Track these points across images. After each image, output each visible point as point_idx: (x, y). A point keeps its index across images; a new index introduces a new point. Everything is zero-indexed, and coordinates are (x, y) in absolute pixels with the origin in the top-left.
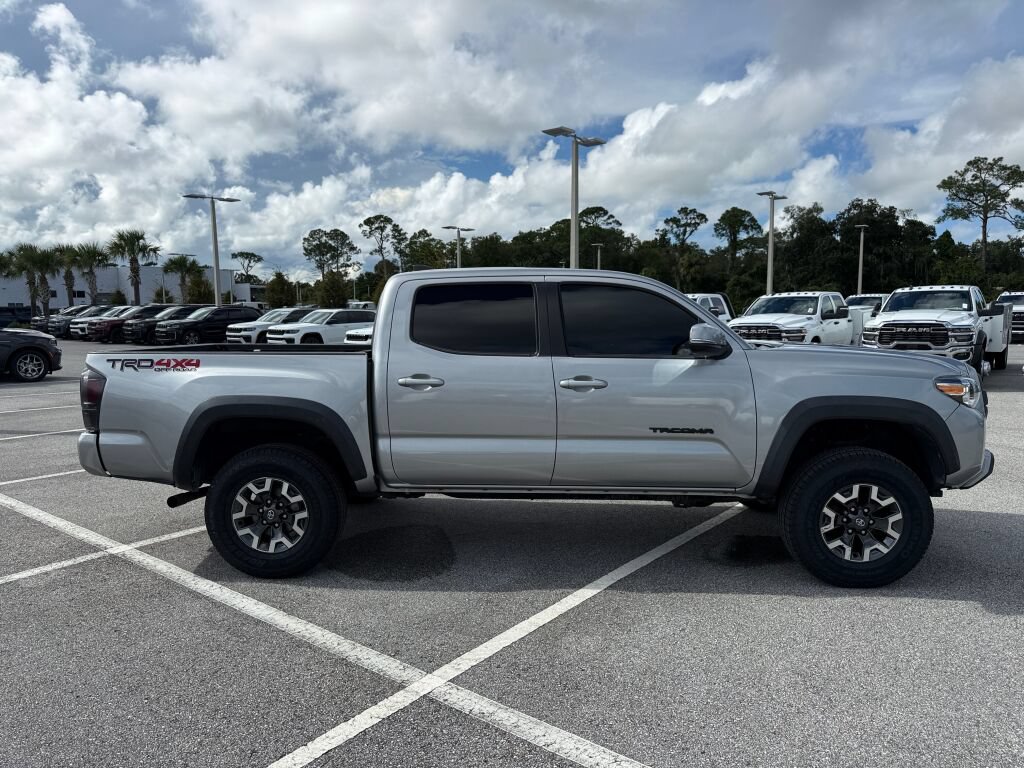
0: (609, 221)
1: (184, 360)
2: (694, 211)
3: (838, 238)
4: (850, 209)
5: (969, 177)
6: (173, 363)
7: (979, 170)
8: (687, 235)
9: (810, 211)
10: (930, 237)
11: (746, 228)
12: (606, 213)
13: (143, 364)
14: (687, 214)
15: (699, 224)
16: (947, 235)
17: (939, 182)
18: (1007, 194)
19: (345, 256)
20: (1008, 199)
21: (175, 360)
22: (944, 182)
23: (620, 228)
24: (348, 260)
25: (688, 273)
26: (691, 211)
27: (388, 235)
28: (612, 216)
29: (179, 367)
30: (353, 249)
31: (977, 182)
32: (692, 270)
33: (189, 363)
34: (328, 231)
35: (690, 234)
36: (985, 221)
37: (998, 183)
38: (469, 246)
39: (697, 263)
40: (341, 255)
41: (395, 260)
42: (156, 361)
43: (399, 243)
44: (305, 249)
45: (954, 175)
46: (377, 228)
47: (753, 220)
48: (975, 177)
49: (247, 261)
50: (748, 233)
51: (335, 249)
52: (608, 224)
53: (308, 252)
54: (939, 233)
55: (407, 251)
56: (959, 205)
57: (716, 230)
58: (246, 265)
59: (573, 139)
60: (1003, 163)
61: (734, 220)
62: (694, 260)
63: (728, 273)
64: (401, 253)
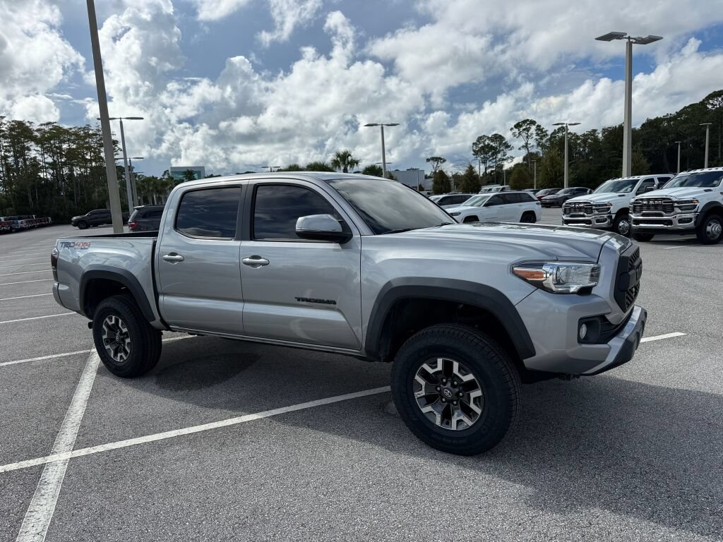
19: (502, 153)
24: (504, 156)
27: (532, 134)
30: (507, 146)
34: (490, 136)
38: (600, 135)
40: (499, 152)
41: (537, 153)
43: (541, 139)
44: (474, 151)
46: (524, 130)
49: (436, 163)
51: (494, 148)
53: (476, 153)
55: (548, 144)
58: (435, 166)
59: (627, 40)
64: (543, 146)
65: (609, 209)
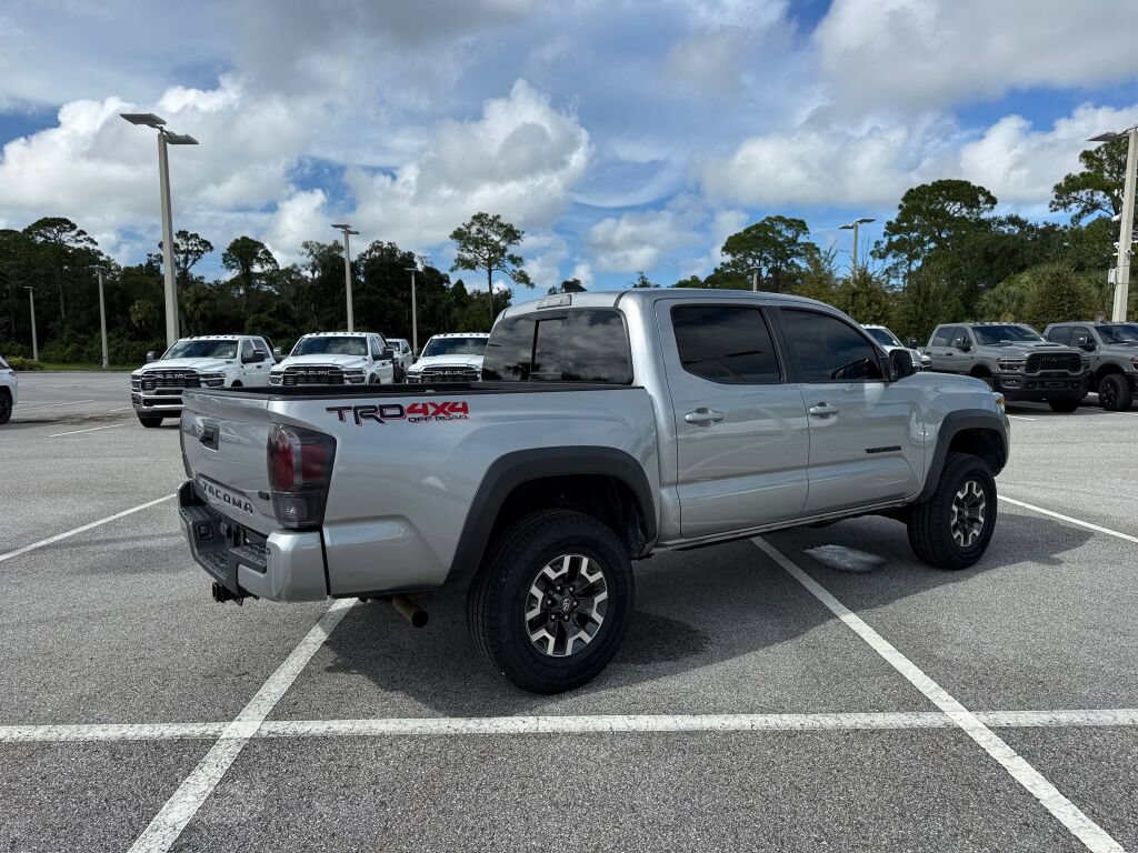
0: (79, 238)
1: (446, 404)
2: (196, 236)
3: (363, 280)
4: (370, 252)
5: (474, 230)
6: (431, 410)
7: (482, 225)
8: (190, 262)
9: (330, 249)
10: (445, 285)
11: (260, 260)
12: (73, 227)
13: (388, 412)
14: (188, 239)
15: (202, 252)
16: (460, 284)
17: (451, 233)
18: (505, 250)
20: (506, 254)
21: (433, 404)
22: (455, 233)
23: (96, 248)
25: (196, 309)
26: (192, 236)
28: (82, 232)
29: (441, 415)
31: (481, 236)
32: (201, 306)
33: (453, 408)
35: (193, 263)
36: (490, 272)
37: (497, 238)
39: (206, 298)
42: (406, 407)
45: (462, 227)
47: (267, 253)
48: (479, 231)
50: (262, 267)
52: (77, 241)
54: (453, 282)
56: (468, 256)
57: (225, 261)
60: (501, 221)
61: (245, 251)
62: (203, 294)
63: (243, 310)
65: (222, 381)
